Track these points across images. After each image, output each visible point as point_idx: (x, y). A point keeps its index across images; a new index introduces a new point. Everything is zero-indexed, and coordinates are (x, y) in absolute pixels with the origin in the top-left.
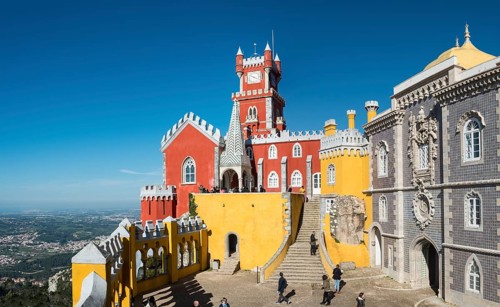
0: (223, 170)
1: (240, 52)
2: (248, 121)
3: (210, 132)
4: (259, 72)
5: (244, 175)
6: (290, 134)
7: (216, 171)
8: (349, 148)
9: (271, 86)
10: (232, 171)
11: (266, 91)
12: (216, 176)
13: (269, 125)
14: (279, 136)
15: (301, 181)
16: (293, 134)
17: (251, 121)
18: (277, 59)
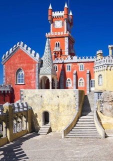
0: (41, 77)
1: (50, 7)
2: (55, 50)
3: (33, 55)
4: (61, 21)
5: (53, 80)
6: (78, 58)
7: (37, 77)
8: (110, 66)
9: (67, 30)
10: (46, 77)
11: (65, 33)
12: (37, 80)
13: (67, 53)
14: (72, 59)
15: (84, 84)
16: (80, 58)
17: (57, 50)
18: (71, 14)
